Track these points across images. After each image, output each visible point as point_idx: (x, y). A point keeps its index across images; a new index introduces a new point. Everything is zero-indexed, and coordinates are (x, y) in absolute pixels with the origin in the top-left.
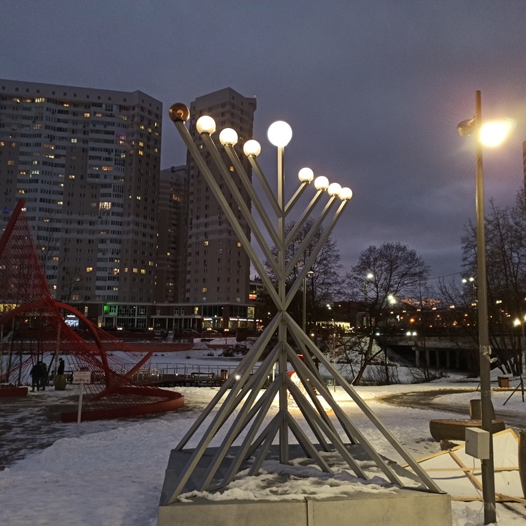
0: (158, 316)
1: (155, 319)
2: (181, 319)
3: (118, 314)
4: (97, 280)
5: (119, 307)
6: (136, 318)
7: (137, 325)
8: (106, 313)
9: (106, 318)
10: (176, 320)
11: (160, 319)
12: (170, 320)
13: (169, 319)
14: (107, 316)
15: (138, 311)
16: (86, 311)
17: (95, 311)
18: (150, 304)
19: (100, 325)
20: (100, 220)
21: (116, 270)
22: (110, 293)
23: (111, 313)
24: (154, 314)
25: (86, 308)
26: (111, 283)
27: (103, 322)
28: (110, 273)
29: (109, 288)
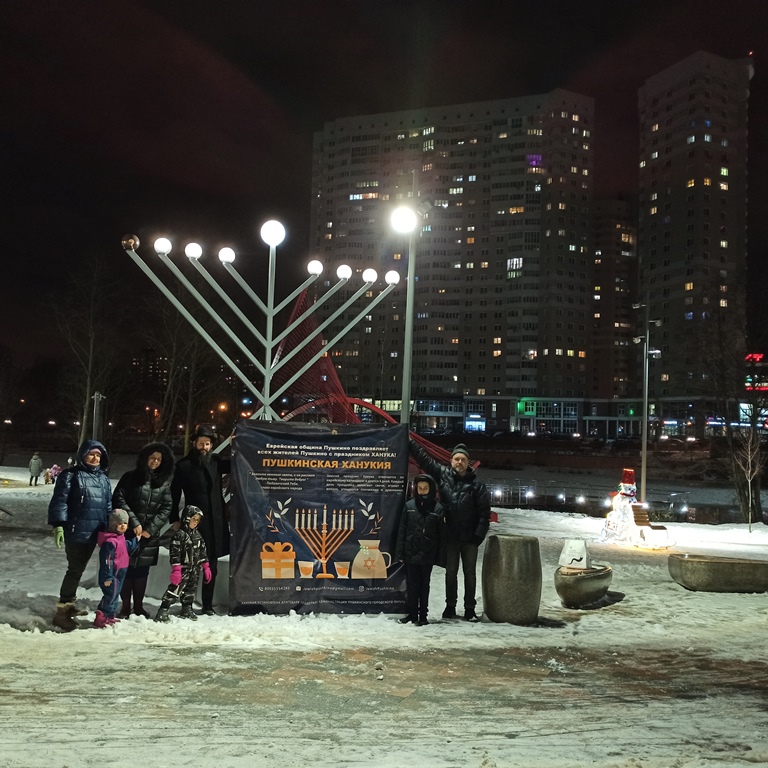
0: (594, 418)
1: (590, 421)
3: (537, 414)
4: (508, 367)
6: (562, 419)
7: (564, 430)
8: (521, 413)
9: (521, 420)
11: (598, 421)
12: (612, 423)
13: (610, 422)
14: (521, 416)
15: (565, 410)
16: (494, 409)
17: (506, 409)
18: (582, 400)
19: (513, 429)
20: (509, 284)
21: (532, 352)
22: (526, 385)
23: (527, 413)
24: (589, 414)
25: (494, 405)
26: (526, 371)
27: (517, 425)
28: (524, 358)
29: (524, 378)
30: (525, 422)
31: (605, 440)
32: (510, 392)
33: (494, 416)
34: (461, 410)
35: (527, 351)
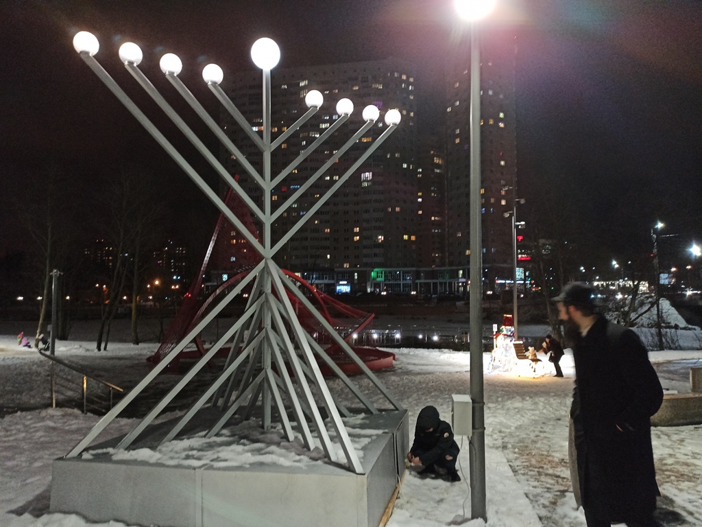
0: (422, 281)
1: (420, 283)
2: (445, 283)
3: (385, 280)
4: (364, 248)
5: (385, 273)
6: (402, 282)
7: (403, 290)
8: (374, 279)
9: (375, 284)
10: (441, 283)
11: (425, 283)
12: (435, 284)
13: (433, 283)
14: (375, 282)
15: (403, 276)
16: (356, 277)
17: (364, 277)
18: (414, 269)
19: (369, 290)
20: (363, 190)
21: (380, 237)
22: (378, 260)
23: (379, 279)
24: (419, 278)
25: (356, 274)
26: (377, 251)
27: (371, 287)
28: (375, 241)
29: (375, 255)
30: (377, 285)
31: (431, 296)
32: (366, 265)
33: (356, 282)
34: (333, 279)
35: (377, 237)
